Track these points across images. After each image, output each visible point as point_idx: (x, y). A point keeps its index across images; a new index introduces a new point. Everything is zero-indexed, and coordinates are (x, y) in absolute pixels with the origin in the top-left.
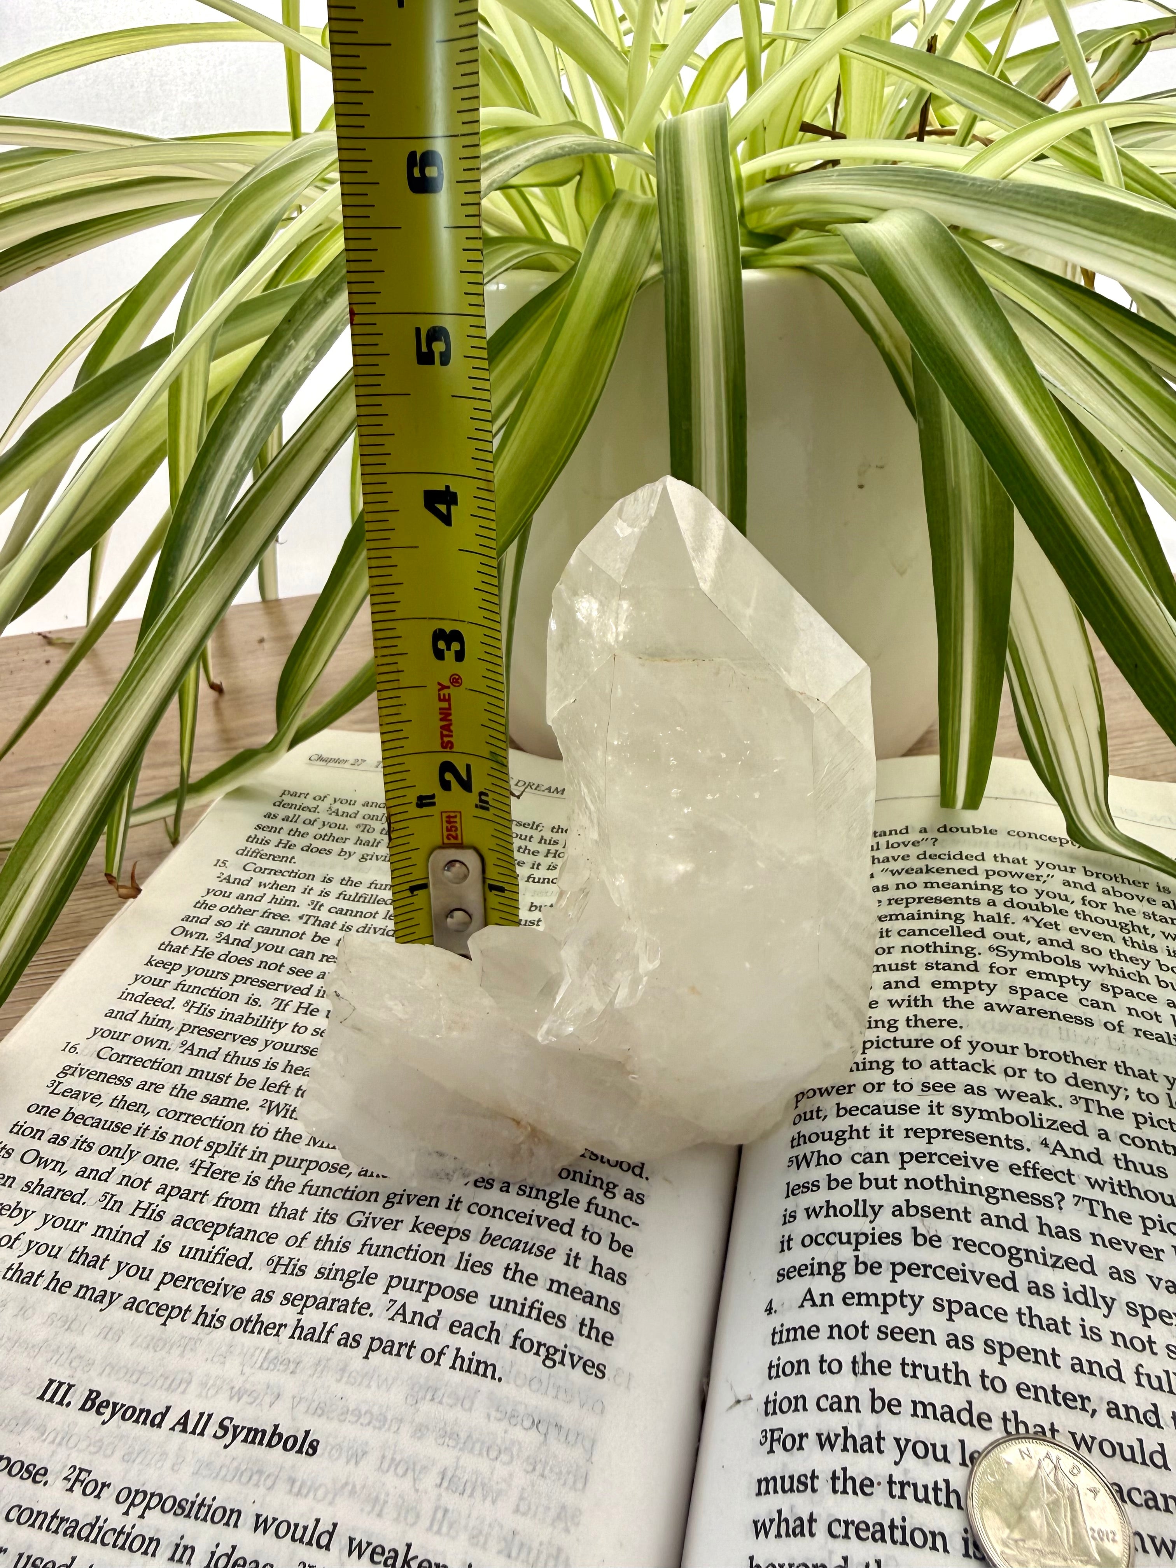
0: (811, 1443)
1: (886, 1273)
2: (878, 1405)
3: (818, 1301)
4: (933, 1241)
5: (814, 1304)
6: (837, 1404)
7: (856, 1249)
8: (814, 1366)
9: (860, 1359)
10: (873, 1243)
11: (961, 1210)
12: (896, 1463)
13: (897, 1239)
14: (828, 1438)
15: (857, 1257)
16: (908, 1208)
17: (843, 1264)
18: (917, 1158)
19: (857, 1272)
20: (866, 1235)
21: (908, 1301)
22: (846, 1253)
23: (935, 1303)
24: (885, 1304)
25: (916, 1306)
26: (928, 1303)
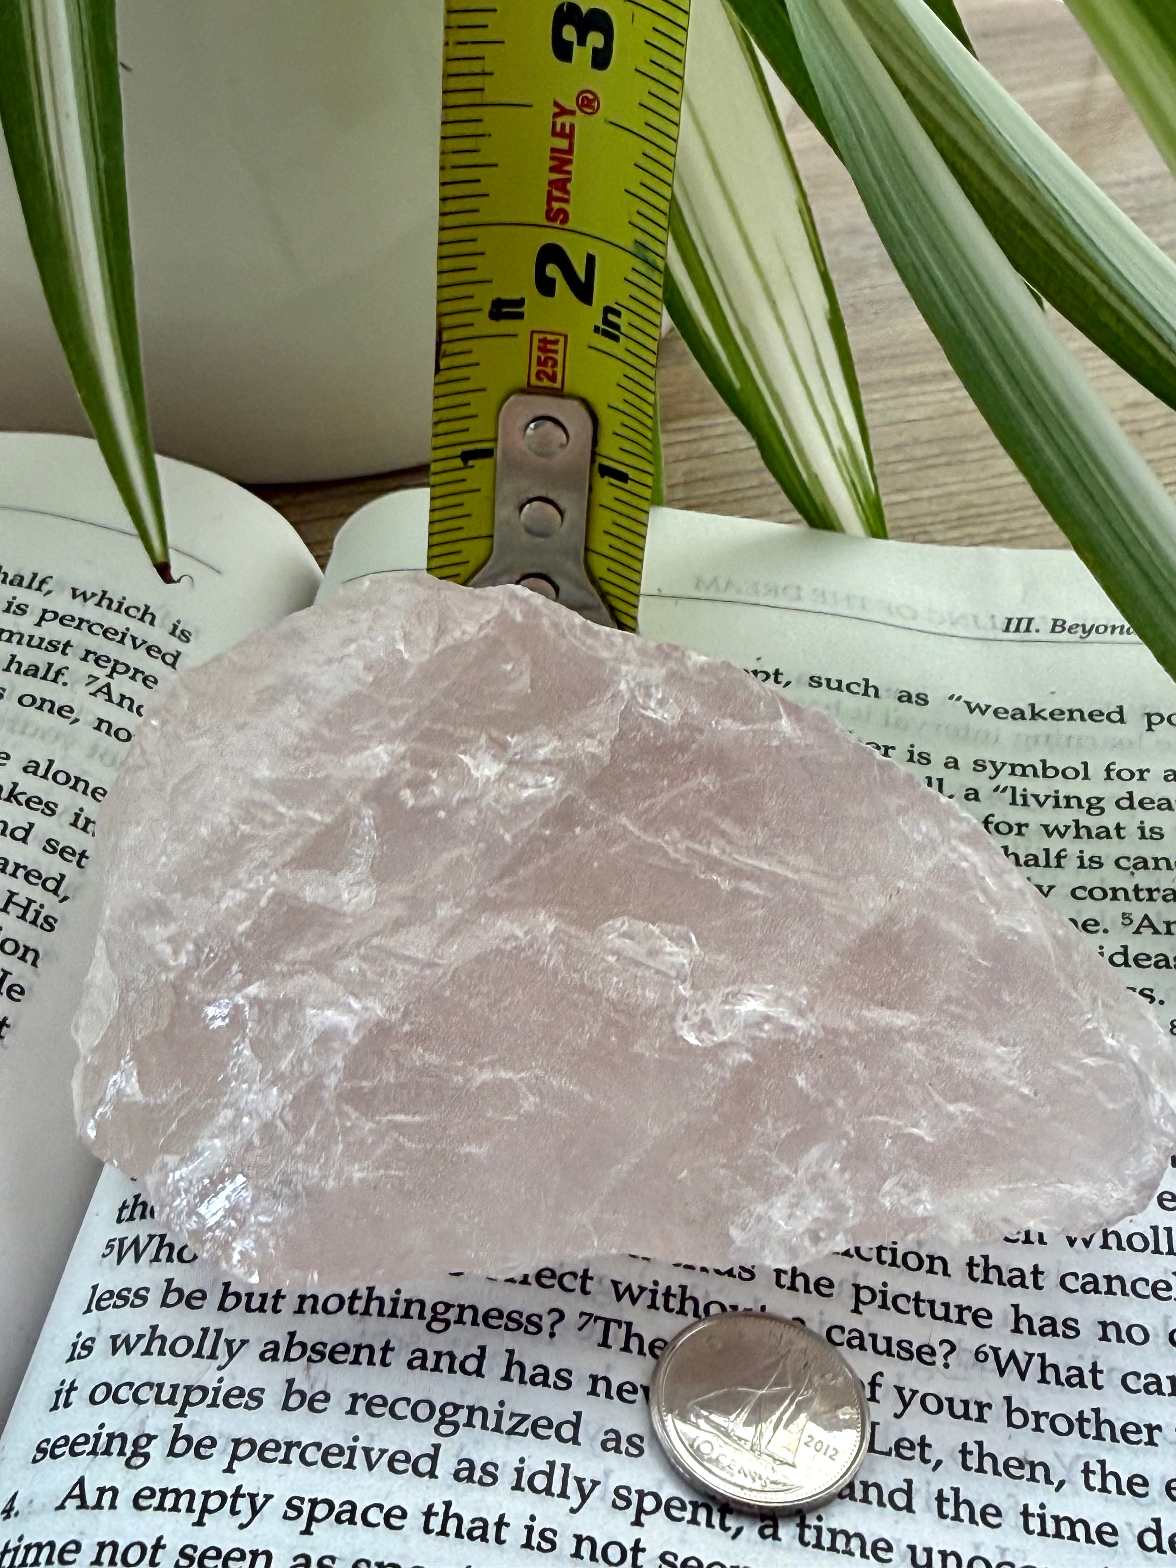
1: (221, 1456)
3: (91, 1499)
4: (314, 1402)
5: (83, 1505)
7: (181, 1412)
10: (213, 1402)
11: (378, 1346)
13: (256, 1398)
15: (178, 1425)
16: (290, 1346)
17: (150, 1438)
19: (171, 1453)
20: (205, 1391)
21: (243, 1504)
22: (161, 1419)
23: (289, 1504)
24: (205, 1509)
25: (255, 1512)
26: (276, 1507)
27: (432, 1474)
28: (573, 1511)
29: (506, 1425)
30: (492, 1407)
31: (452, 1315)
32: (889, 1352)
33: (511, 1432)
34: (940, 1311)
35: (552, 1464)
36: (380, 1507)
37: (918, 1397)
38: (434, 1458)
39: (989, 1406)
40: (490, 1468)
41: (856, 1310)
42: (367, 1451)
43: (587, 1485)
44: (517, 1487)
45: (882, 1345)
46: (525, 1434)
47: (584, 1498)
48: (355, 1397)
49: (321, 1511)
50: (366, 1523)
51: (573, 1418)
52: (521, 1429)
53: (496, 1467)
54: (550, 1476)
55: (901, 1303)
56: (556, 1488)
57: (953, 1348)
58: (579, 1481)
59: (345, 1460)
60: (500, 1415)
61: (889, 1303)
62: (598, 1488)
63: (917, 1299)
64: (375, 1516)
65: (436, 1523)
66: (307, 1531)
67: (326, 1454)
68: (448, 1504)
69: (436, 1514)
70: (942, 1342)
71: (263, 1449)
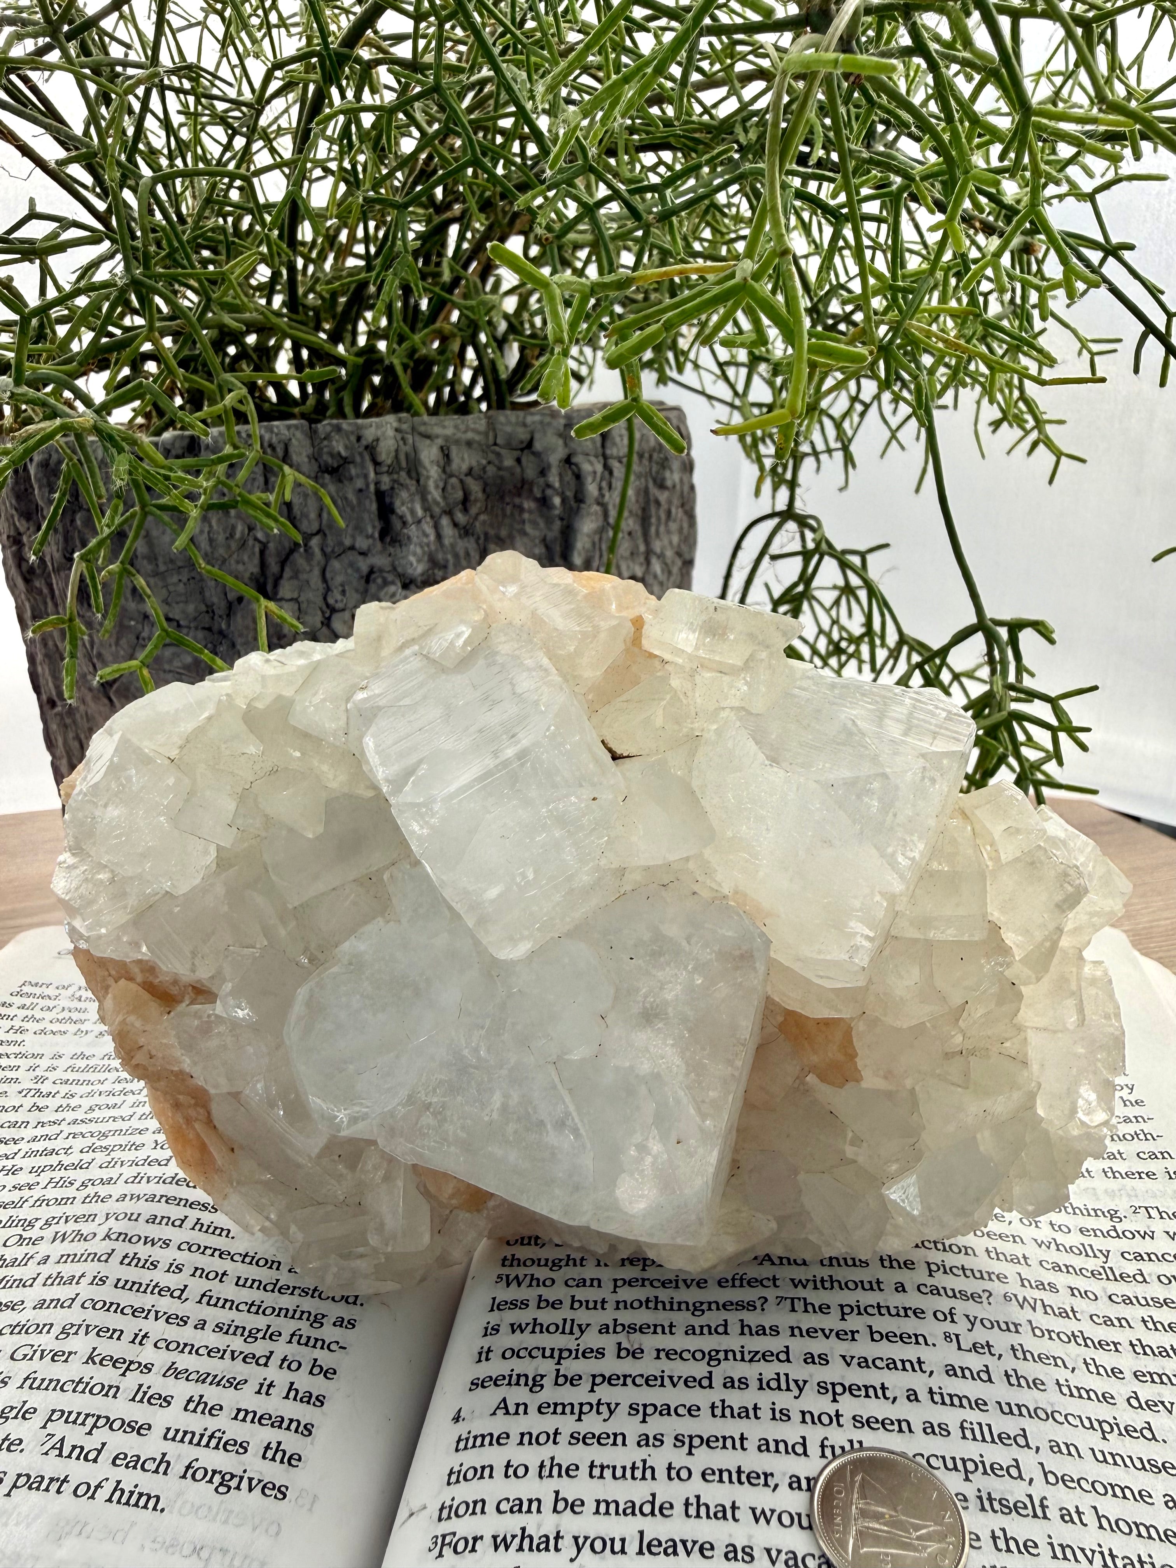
0: (485, 1545)
1: (586, 1384)
2: (561, 1505)
3: (512, 1410)
4: (635, 1354)
5: (507, 1413)
6: (518, 1507)
7: (559, 1363)
8: (499, 1472)
9: (548, 1463)
10: (577, 1357)
11: (666, 1325)
12: (572, 1560)
13: (600, 1353)
14: (505, 1539)
15: (558, 1371)
16: (615, 1326)
17: (542, 1377)
18: (630, 1283)
19: (556, 1384)
20: (570, 1351)
21: (604, 1409)
22: (547, 1367)
23: (630, 1407)
24: (581, 1412)
25: (611, 1413)
26: (624, 1409)
27: (710, 1386)
28: (796, 1398)
29: (747, 1357)
30: (737, 1349)
31: (705, 1307)
32: (955, 1297)
33: (751, 1360)
34: (978, 1275)
35: (778, 1375)
36: (684, 1406)
37: (978, 1320)
38: (710, 1378)
39: (1020, 1324)
40: (743, 1380)
41: (931, 1276)
42: (671, 1378)
43: (801, 1383)
44: (761, 1388)
45: (950, 1295)
46: (759, 1361)
47: (801, 1390)
48: (658, 1351)
49: (650, 1410)
50: (678, 1415)
51: (785, 1350)
52: (756, 1359)
53: (746, 1379)
54: (778, 1380)
56: (784, 1387)
57: (991, 1293)
58: (796, 1382)
59: (659, 1382)
60: (742, 1353)
62: (807, 1384)
64: (681, 1411)
65: (718, 1412)
66: (644, 1421)
67: (647, 1380)
68: (723, 1401)
69: (717, 1407)
70: (984, 1291)
71: (610, 1379)
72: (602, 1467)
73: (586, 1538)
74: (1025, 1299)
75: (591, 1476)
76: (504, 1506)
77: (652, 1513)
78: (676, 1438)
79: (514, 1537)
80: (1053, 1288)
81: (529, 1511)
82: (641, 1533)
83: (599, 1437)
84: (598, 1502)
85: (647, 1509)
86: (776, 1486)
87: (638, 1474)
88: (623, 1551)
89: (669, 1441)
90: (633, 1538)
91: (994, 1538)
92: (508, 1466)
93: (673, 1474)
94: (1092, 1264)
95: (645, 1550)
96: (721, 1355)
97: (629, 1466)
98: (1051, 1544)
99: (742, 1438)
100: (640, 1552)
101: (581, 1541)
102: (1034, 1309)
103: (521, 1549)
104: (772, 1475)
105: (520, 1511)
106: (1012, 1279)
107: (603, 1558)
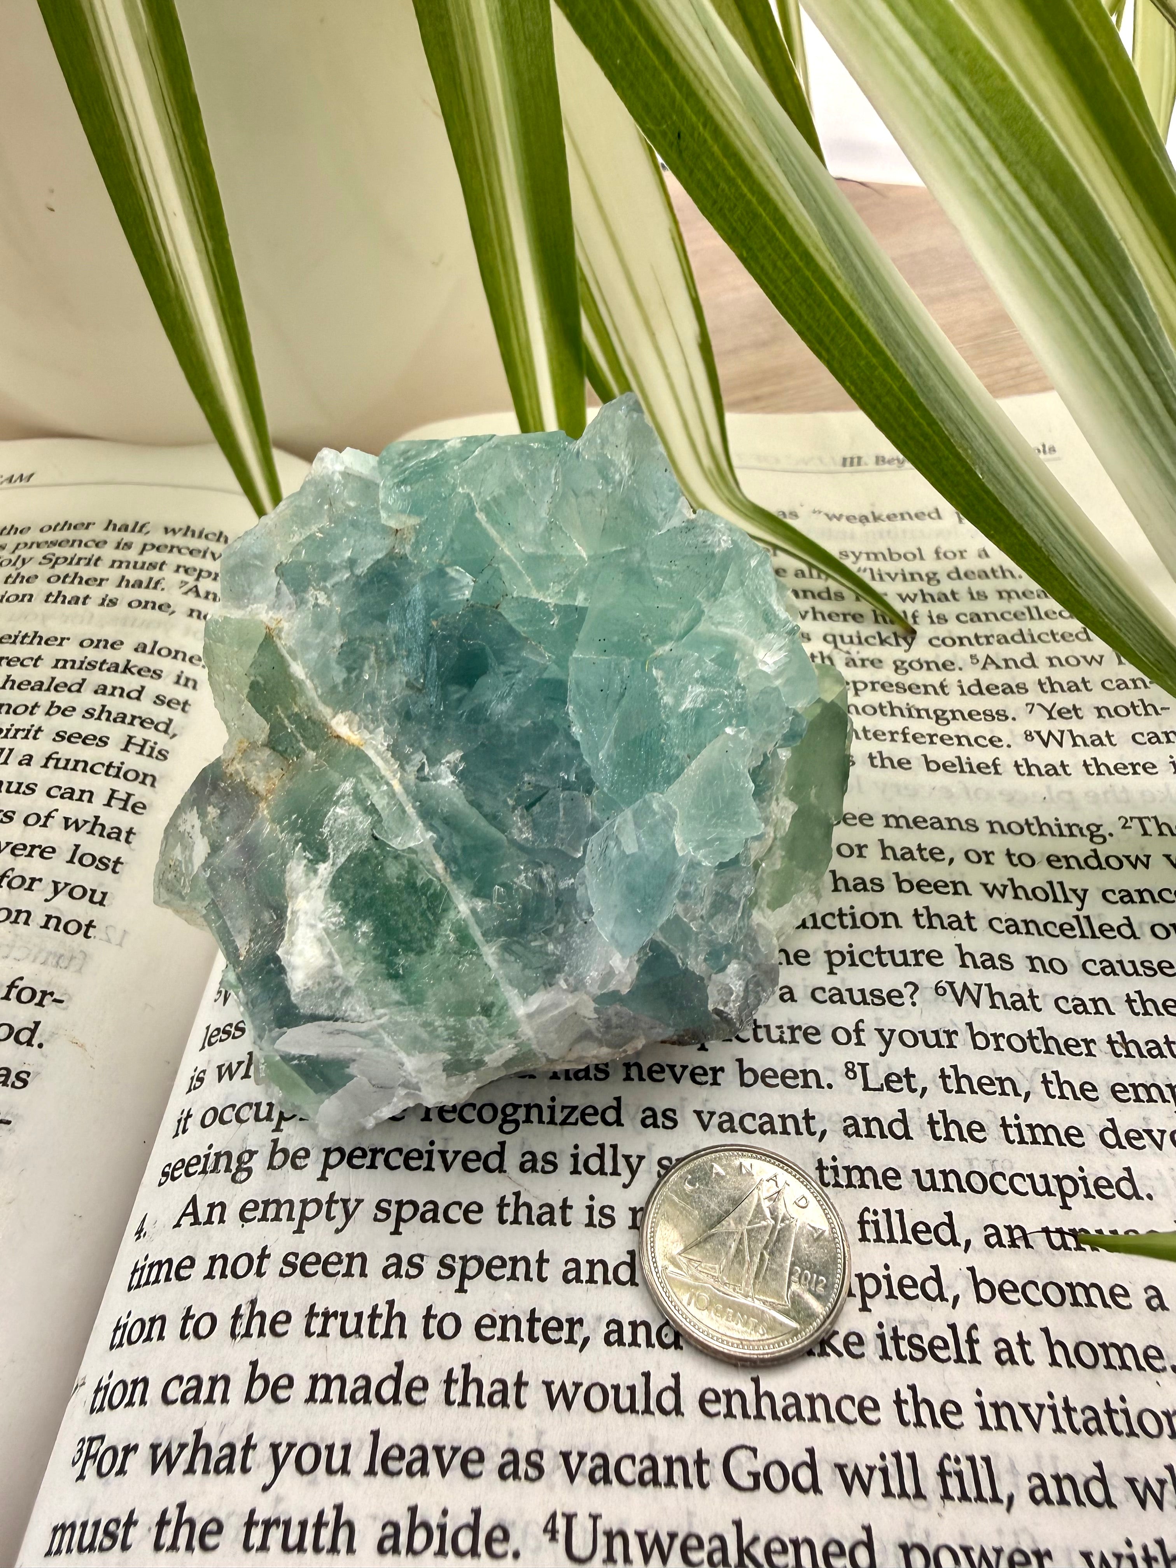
0: (138, 1463)
1: (314, 1166)
2: (258, 1388)
3: (203, 1215)
5: (196, 1222)
6: (194, 1392)
7: (278, 1129)
8: (174, 1326)
9: (245, 1312)
12: (265, 1488)
14: (168, 1452)
15: (275, 1142)
17: (252, 1154)
19: (271, 1165)
21: (337, 1210)
22: (261, 1135)
23: (378, 1207)
24: (303, 1217)
25: (349, 1216)
26: (367, 1210)
27: (501, 1169)
28: (625, 1186)
29: (559, 1117)
30: (545, 1103)
32: (864, 1001)
33: (564, 1123)
34: (899, 959)
35: (602, 1146)
36: (459, 1204)
37: (896, 1034)
38: (501, 1155)
39: (955, 1032)
40: (550, 1157)
41: (831, 972)
42: (443, 1153)
43: (634, 1161)
44: (575, 1171)
45: (858, 997)
46: (576, 1123)
47: (633, 1172)
48: (428, 1107)
49: (407, 1211)
50: (448, 1220)
51: (615, 1104)
52: (572, 1119)
53: (554, 1154)
54: (601, 1157)
55: (867, 958)
56: (609, 1168)
57: (916, 988)
58: (627, 1158)
59: (424, 1163)
60: (552, 1109)
61: (857, 961)
62: (644, 1162)
63: (879, 952)
64: (453, 1213)
65: (509, 1214)
66: (396, 1232)
67: (407, 1158)
68: (517, 1195)
69: (508, 1205)
70: (906, 985)
71: (351, 1156)
72: (327, 1316)
73: (291, 1446)
74: (965, 987)
75: (308, 1333)
76: (175, 1392)
77: (395, 1399)
78: (442, 1263)
79: (182, 1447)
80: (1006, 962)
81: (210, 1400)
82: (376, 1434)
83: (326, 1262)
84: (315, 1379)
85: (388, 1390)
86: (586, 1340)
87: (380, 1327)
88: (344, 1469)
89: (431, 1267)
90: (361, 1442)
91: (899, 1402)
92: (187, 1317)
93: (433, 1324)
94: (1062, 913)
95: (378, 1467)
96: (521, 1114)
97: (367, 1312)
98: (980, 1405)
99: (541, 1260)
100: (371, 1471)
101: (282, 1451)
102: (977, 1003)
103: (190, 1470)
104: (580, 1321)
105: (196, 1399)
106: (951, 958)
107: (314, 1483)
